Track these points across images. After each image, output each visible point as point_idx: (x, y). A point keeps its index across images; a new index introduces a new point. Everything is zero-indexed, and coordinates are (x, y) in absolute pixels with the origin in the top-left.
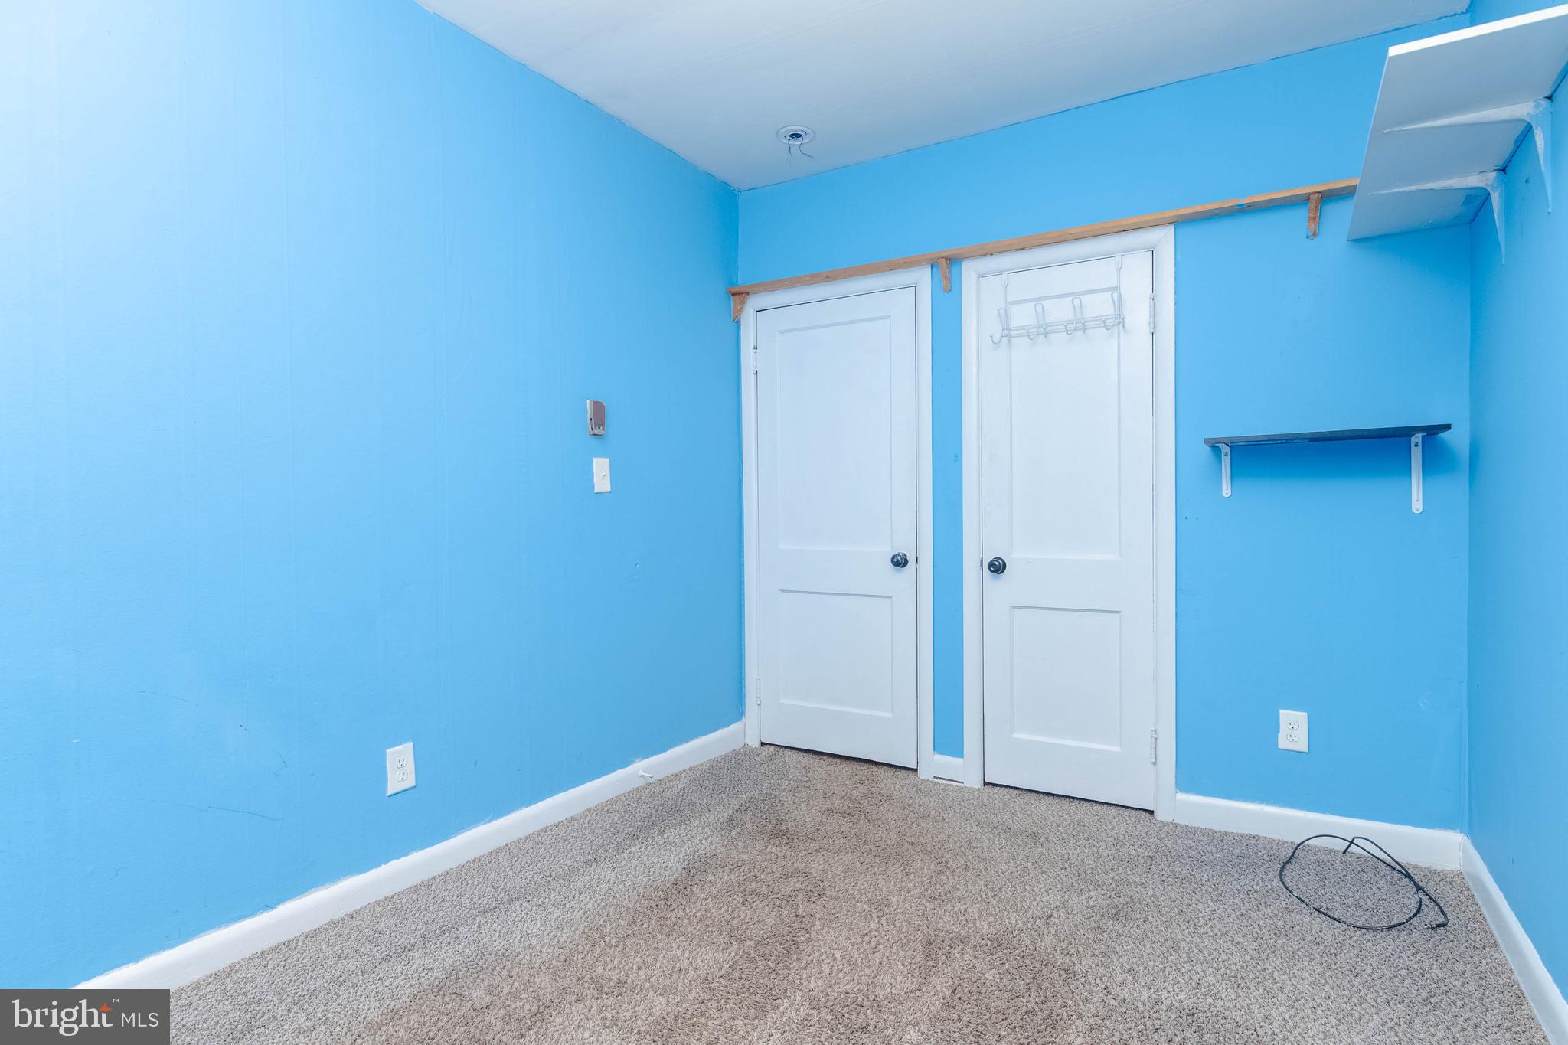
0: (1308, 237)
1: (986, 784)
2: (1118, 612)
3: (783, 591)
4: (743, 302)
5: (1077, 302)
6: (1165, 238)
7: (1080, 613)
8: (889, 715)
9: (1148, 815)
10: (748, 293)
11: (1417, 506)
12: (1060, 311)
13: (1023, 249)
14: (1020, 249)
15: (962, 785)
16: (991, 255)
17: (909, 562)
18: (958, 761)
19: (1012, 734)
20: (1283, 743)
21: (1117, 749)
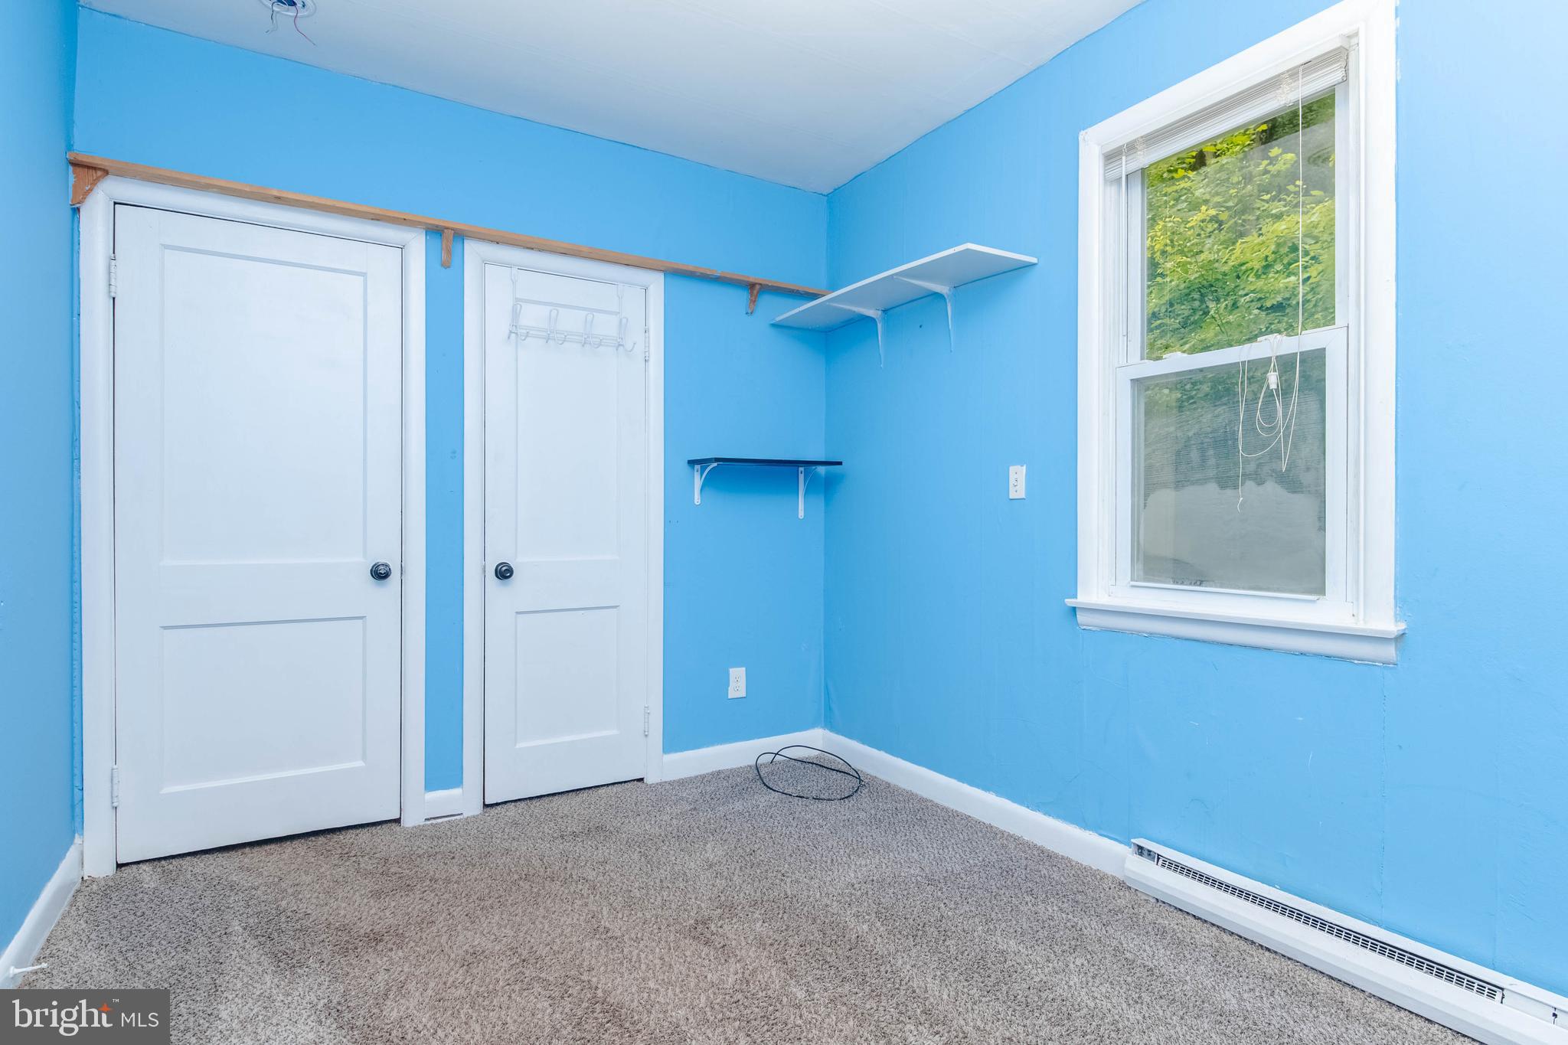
0: (747, 313)
1: (486, 806)
2: (616, 607)
3: (165, 628)
4: (95, 182)
5: (590, 317)
6: (656, 283)
7: (583, 612)
8: (360, 763)
9: (639, 784)
10: (106, 172)
11: (801, 514)
12: (571, 321)
13: (532, 249)
14: (528, 248)
15: (461, 817)
16: (498, 243)
17: (392, 574)
18: (456, 792)
19: (515, 745)
20: (732, 694)
21: (615, 732)
